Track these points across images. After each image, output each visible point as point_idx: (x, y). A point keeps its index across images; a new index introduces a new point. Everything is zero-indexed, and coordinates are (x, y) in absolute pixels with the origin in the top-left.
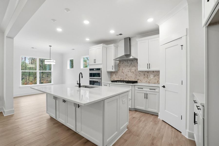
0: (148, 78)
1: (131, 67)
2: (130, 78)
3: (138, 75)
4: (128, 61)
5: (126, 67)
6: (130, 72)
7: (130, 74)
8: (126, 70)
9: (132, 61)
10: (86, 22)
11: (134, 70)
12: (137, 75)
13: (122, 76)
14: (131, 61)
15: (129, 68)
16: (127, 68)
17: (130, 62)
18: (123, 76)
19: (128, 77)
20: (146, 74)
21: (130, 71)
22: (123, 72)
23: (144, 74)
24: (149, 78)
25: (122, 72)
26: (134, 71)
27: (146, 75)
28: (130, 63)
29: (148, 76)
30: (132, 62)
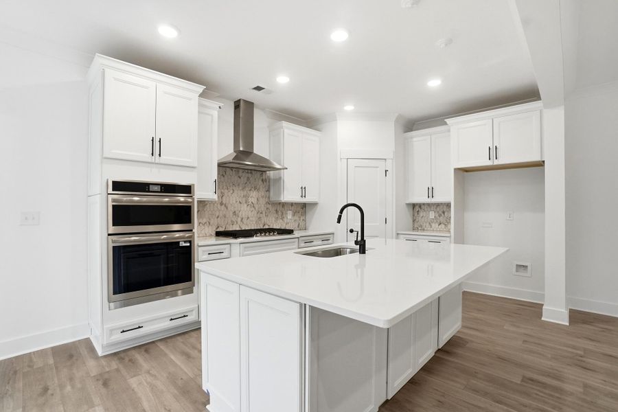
0: (282, 219)
1: (247, 189)
2: (245, 221)
3: (264, 213)
4: (241, 171)
5: (234, 188)
6: (246, 205)
7: (245, 211)
8: (234, 199)
9: (251, 173)
10: (339, 36)
11: (256, 200)
12: (262, 213)
13: (221, 215)
14: (248, 173)
15: (242, 193)
16: (236, 191)
17: (245, 175)
18: (225, 217)
19: (239, 219)
20: (280, 208)
21: (246, 202)
22: (224, 202)
23: (276, 210)
24: (285, 219)
25: (222, 204)
26: (254, 201)
27: (280, 213)
28: (246, 179)
29: (284, 216)
30: (250, 175)
